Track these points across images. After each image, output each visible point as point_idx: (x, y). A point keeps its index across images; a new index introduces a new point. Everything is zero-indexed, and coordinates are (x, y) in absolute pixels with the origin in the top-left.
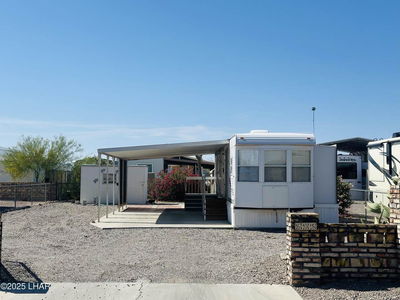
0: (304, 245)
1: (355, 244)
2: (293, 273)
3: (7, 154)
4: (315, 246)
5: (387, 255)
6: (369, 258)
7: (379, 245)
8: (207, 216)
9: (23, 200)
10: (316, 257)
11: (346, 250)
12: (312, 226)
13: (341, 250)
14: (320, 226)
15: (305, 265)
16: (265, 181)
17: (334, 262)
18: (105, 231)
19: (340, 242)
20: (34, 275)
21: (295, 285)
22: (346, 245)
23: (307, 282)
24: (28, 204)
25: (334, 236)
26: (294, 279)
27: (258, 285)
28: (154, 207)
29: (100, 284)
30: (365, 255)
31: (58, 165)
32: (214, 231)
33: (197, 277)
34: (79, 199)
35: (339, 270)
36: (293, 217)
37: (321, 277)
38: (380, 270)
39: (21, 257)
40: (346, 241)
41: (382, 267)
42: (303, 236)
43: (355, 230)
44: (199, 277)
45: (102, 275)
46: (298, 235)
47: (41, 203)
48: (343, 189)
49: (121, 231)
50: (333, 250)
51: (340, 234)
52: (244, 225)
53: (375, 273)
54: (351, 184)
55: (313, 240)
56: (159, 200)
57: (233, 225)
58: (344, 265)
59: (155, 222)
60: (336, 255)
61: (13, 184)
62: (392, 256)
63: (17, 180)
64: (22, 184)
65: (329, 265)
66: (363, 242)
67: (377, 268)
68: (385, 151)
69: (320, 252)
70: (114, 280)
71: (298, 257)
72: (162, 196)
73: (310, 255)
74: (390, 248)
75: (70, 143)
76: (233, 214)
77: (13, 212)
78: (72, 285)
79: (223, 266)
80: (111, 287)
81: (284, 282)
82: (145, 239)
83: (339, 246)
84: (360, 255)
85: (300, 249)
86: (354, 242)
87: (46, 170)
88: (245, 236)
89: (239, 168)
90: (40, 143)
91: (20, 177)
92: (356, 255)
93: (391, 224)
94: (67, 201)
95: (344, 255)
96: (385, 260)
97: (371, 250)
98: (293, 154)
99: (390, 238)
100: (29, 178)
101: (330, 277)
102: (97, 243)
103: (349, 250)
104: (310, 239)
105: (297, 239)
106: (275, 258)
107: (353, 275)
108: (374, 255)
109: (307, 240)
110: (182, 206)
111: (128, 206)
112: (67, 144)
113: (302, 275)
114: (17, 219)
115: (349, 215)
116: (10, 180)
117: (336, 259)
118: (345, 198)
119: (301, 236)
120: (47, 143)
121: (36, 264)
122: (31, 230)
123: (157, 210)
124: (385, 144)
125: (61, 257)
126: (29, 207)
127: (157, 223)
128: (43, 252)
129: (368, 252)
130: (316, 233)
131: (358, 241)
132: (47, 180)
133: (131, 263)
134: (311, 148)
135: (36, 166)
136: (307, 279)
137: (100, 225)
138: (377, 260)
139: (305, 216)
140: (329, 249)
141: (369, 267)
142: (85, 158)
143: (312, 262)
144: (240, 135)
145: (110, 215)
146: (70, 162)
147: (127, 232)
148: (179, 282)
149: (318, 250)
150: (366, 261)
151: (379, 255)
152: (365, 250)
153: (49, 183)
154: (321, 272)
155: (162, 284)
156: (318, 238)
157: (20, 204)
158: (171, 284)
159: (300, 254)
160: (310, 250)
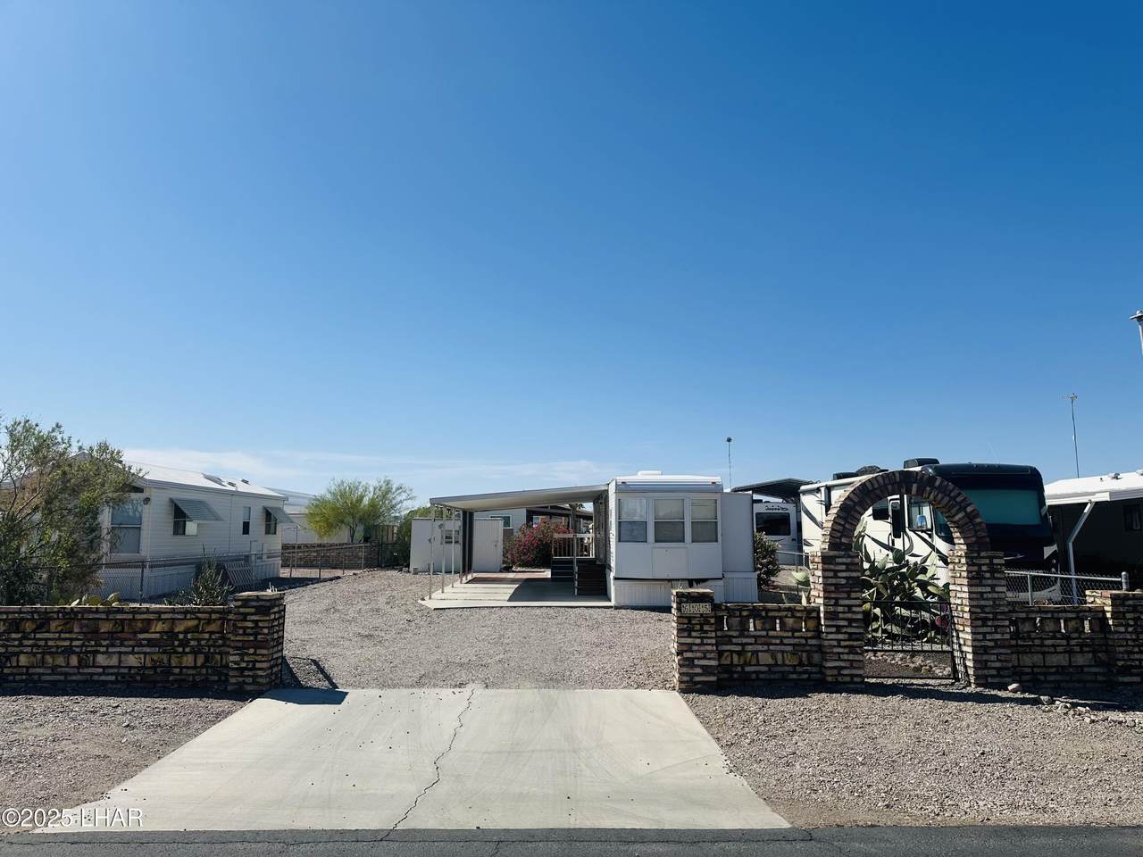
0: (694, 634)
1: (764, 633)
2: (680, 674)
3: (313, 504)
4: (709, 635)
5: (808, 648)
6: (783, 652)
7: (797, 634)
8: (578, 589)
9: (333, 568)
10: (712, 652)
11: (753, 640)
12: (705, 608)
13: (745, 640)
14: (716, 607)
15: (696, 662)
16: (656, 541)
17: (735, 658)
18: (436, 611)
19: (743, 629)
20: (328, 678)
21: (683, 691)
22: (752, 634)
23: (699, 686)
24: (339, 573)
25: (735, 621)
26: (681, 682)
27: (632, 692)
28: (511, 575)
29: (414, 690)
30: (778, 648)
31: (382, 518)
32: (586, 610)
33: (551, 679)
34: (408, 566)
35: (743, 669)
36: (679, 595)
37: (718, 679)
38: (799, 669)
39: (315, 652)
40: (752, 629)
41: (801, 664)
42: (693, 622)
43: (764, 614)
44: (554, 680)
45: (421, 678)
46: (686, 621)
47: (355, 572)
48: (766, 550)
49: (459, 612)
50: (734, 640)
51: (744, 619)
52: (627, 603)
53: (793, 673)
54: (778, 543)
55: (706, 628)
56: (520, 566)
57: (612, 603)
58: (750, 661)
59: (508, 598)
60: (738, 648)
61: (320, 545)
62: (814, 648)
63: (326, 540)
64: (331, 545)
65: (729, 663)
66: (775, 630)
67: (795, 666)
68: (823, 499)
69: (717, 645)
70: (435, 686)
71: (686, 651)
72: (523, 561)
73: (702, 648)
74: (812, 638)
75: (398, 489)
76: (613, 588)
77: (316, 586)
78: (377, 692)
79: (590, 663)
80: (429, 694)
81: (668, 686)
82: (489, 623)
83: (742, 635)
84: (771, 647)
85: (689, 640)
86: (763, 630)
87: (365, 525)
88: (628, 618)
89: (620, 524)
90: (357, 489)
91: (329, 535)
92: (766, 647)
93: (812, 605)
94: (393, 569)
95: (749, 648)
96: (804, 654)
97: (786, 641)
98: (693, 504)
99: (812, 624)
100: (342, 536)
101: (731, 679)
102: (423, 630)
103: (756, 641)
104: (702, 625)
105: (685, 626)
106: (662, 651)
107: (761, 676)
108: (790, 648)
109: (698, 627)
110: (547, 574)
111: (475, 575)
112: (394, 490)
113: (692, 676)
114: (319, 596)
115: (776, 587)
116: (315, 540)
117: (739, 653)
118: (769, 563)
119: (690, 622)
120: (366, 489)
121: (333, 661)
122: (337, 611)
123: (513, 581)
124: (823, 489)
125: (370, 651)
126: (339, 578)
127: (509, 600)
128: (347, 643)
129: (782, 644)
130: (710, 617)
131: (768, 628)
132: (366, 539)
133: (462, 661)
134: (717, 496)
135: (351, 520)
136: (699, 682)
137: (431, 604)
138: (794, 654)
139: (696, 594)
140: (728, 639)
141: (784, 665)
142: (419, 509)
143: (705, 658)
144: (621, 479)
145: (448, 589)
146: (398, 515)
147: (467, 613)
148: (525, 687)
149: (714, 641)
150: (779, 656)
151: (796, 648)
152: (778, 641)
153: (368, 544)
154: (719, 672)
155: (500, 691)
156: (712, 624)
157: (326, 574)
158: (513, 691)
159: (689, 647)
160: (702, 641)
